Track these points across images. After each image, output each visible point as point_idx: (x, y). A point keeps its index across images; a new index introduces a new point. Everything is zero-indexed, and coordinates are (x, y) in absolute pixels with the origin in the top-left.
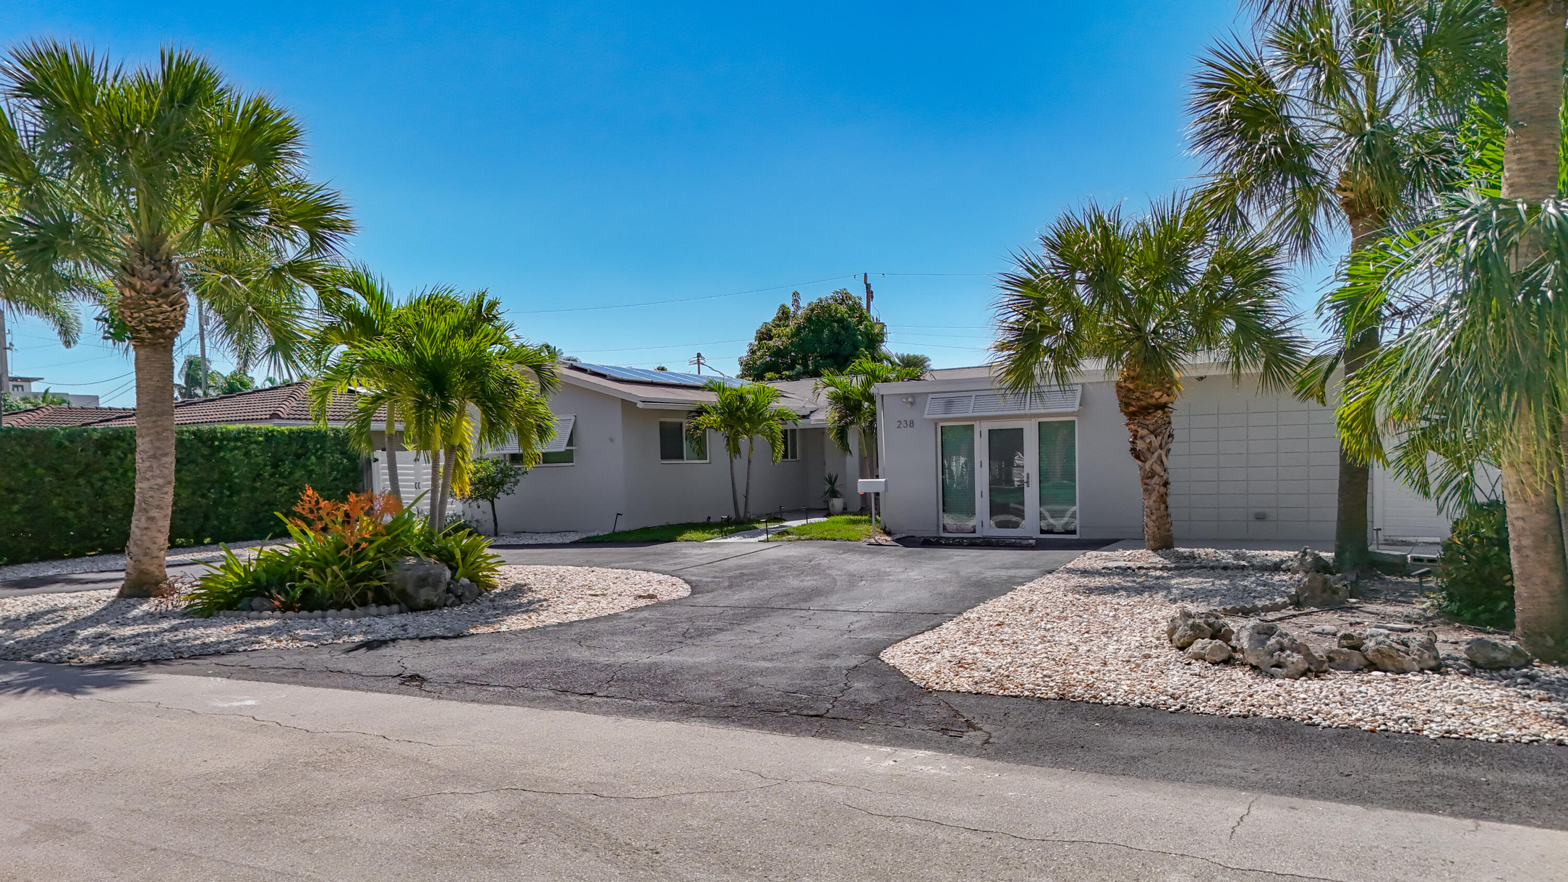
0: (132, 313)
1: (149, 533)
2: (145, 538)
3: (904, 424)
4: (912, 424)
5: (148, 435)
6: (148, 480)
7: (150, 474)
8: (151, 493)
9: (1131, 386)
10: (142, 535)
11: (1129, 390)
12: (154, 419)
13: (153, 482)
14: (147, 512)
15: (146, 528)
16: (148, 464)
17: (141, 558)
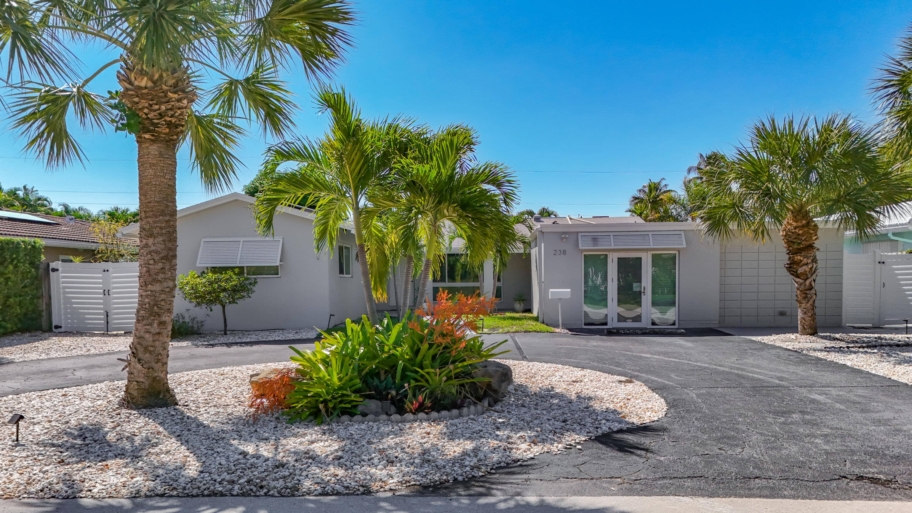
0: (151, 105)
1: (161, 338)
2: (157, 343)
3: (558, 252)
4: (564, 252)
5: (162, 235)
6: (161, 282)
7: (162, 276)
8: (163, 296)
9: (801, 232)
10: (154, 341)
11: (799, 235)
12: (167, 218)
13: (165, 285)
14: (159, 316)
15: (159, 333)
16: (160, 265)
17: (153, 364)
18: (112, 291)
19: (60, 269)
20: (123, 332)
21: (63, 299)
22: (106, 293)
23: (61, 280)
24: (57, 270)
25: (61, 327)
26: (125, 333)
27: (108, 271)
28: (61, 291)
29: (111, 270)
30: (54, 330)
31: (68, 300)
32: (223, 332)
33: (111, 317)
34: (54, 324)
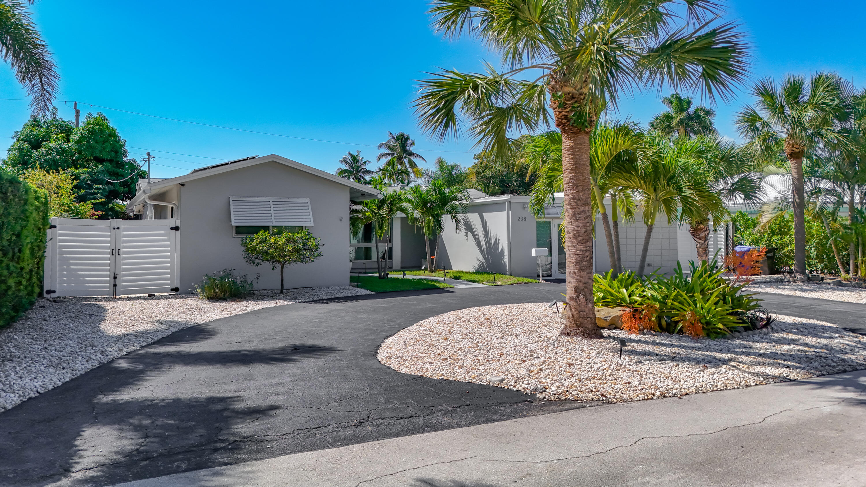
3: (521, 219)
4: (525, 219)
18: (122, 250)
19: (58, 226)
20: (147, 295)
21: (59, 260)
22: (115, 252)
23: (58, 238)
24: (55, 227)
25: (54, 292)
26: (149, 296)
27: (118, 228)
28: (58, 250)
29: (122, 228)
30: (45, 295)
31: (65, 261)
32: (280, 291)
33: (119, 279)
34: (46, 288)
